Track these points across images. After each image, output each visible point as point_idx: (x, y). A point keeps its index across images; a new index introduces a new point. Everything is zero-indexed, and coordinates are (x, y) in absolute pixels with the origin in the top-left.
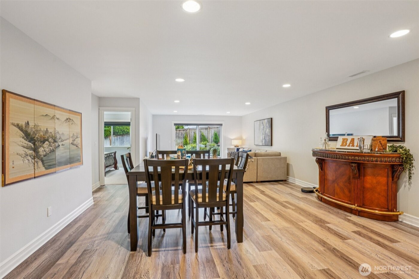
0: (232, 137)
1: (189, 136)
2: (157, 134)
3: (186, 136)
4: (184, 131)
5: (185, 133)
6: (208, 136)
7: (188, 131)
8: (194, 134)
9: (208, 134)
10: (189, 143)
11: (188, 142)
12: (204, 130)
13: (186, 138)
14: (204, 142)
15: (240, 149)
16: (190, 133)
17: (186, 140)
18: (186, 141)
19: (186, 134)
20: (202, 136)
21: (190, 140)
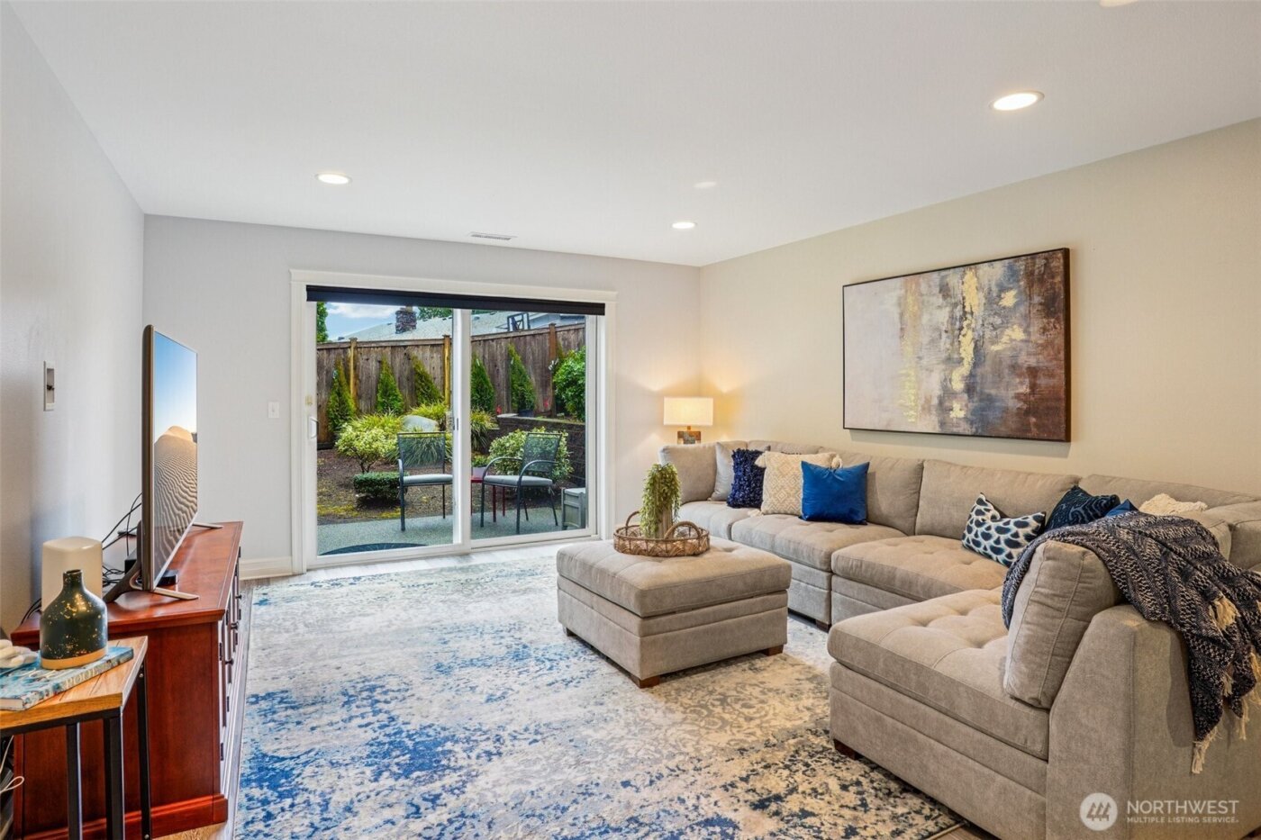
0: (656, 381)
1: (356, 377)
2: (148, 332)
3: (343, 379)
4: (333, 356)
5: (336, 365)
6: (443, 378)
7: (351, 353)
8: (381, 369)
9: (443, 368)
10: (359, 413)
11: (352, 404)
12: (428, 349)
13: (340, 383)
14: (427, 405)
15: (757, 453)
16: (361, 362)
17: (339, 394)
18: (343, 403)
19: (341, 367)
20: (416, 377)
21: (358, 397)
